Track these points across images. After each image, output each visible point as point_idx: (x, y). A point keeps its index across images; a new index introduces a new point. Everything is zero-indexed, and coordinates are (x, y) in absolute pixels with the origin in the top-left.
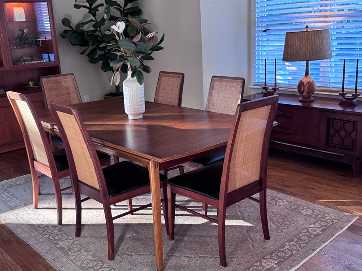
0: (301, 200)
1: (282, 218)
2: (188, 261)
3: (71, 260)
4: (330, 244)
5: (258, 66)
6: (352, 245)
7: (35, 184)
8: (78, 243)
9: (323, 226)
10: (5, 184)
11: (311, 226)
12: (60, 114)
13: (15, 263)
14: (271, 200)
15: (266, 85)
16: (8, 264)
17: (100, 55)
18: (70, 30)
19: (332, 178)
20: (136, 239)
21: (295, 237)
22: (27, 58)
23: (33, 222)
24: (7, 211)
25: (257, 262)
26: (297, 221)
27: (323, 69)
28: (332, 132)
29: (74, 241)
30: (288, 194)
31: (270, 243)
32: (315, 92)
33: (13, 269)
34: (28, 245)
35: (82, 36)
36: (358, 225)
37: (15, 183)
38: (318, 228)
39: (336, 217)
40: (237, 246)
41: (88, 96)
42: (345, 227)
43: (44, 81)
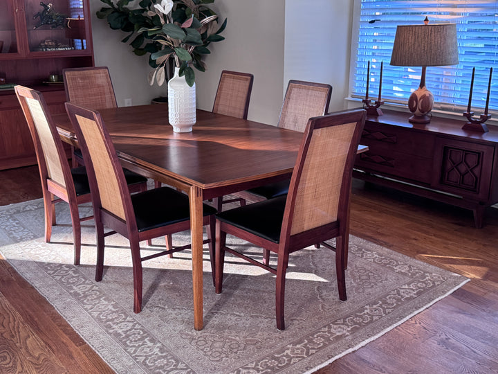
0: (396, 253)
1: (368, 275)
2: (236, 320)
3: (86, 309)
4: (425, 311)
5: (360, 70)
6: (454, 315)
7: (49, 211)
8: (97, 288)
9: (419, 288)
10: (12, 209)
11: (404, 287)
12: (80, 119)
13: (14, 309)
14: (357, 251)
15: (367, 97)
16: (5, 309)
17: (148, 44)
18: (109, 8)
19: (445, 227)
20: (173, 289)
21: (380, 299)
22: (50, 43)
23: (43, 259)
24: (10, 244)
25: (325, 327)
26: (386, 280)
27: (446, 79)
28: (449, 165)
29: (92, 287)
30: (381, 245)
31: (345, 305)
32: (432, 111)
33: (11, 316)
34: (32, 288)
35: (124, 17)
36: (467, 290)
37: (24, 209)
38: (412, 289)
39: (439, 277)
40: (302, 305)
41: (130, 99)
42: (449, 291)
43: (68, 74)
